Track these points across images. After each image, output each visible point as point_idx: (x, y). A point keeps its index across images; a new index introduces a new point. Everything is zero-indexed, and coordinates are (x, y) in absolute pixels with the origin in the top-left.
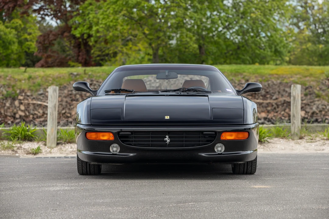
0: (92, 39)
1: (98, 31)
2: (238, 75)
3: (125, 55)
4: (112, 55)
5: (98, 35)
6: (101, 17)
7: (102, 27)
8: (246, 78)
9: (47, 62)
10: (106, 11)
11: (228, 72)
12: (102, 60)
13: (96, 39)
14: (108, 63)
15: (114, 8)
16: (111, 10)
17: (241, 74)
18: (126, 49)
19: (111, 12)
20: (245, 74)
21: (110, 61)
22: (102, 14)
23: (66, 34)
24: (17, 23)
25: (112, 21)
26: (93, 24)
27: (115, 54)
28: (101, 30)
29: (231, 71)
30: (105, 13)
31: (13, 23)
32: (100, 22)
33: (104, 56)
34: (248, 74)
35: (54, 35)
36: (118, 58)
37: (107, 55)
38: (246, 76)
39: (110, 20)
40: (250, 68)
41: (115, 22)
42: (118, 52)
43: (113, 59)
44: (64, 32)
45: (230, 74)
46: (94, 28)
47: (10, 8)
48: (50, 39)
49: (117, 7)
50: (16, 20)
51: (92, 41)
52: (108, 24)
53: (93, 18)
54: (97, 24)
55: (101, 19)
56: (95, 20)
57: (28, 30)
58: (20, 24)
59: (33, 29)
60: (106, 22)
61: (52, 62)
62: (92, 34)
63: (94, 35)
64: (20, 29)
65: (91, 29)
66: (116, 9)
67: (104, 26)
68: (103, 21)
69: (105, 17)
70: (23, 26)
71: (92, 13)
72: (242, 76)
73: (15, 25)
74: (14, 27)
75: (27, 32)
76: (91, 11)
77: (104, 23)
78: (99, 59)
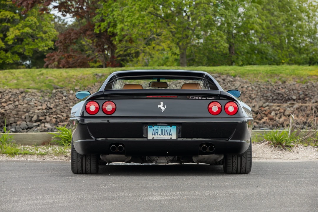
0: (117, 38)
1: (122, 29)
2: (274, 77)
3: (147, 54)
4: (134, 55)
5: (123, 33)
6: (127, 14)
7: (127, 25)
8: (283, 79)
9: (68, 63)
10: (131, 8)
11: (264, 73)
12: (123, 60)
13: (121, 38)
14: (130, 63)
15: (140, 5)
16: (137, 7)
17: (277, 75)
18: (149, 48)
19: (137, 9)
20: (281, 75)
21: (132, 61)
22: (128, 11)
23: (88, 33)
24: (32, 21)
25: (137, 19)
26: (117, 22)
27: (137, 54)
28: (126, 28)
29: (267, 72)
30: (130, 11)
31: (28, 21)
32: (125, 20)
33: (125, 55)
34: (285, 76)
35: (75, 33)
36: (140, 58)
37: (129, 55)
38: (282, 77)
39: (136, 18)
40: (287, 69)
41: (141, 20)
42: (140, 51)
43: (135, 60)
44: (87, 30)
45: (265, 75)
46: (119, 26)
47: (29, 4)
48: (72, 38)
49: (144, 4)
50: (31, 17)
51: (117, 40)
52: (133, 22)
53: (117, 16)
54: (122, 22)
55: (126, 16)
56: (120, 17)
57: (44, 28)
58: (35, 22)
59: (49, 28)
60: (131, 20)
61: (74, 62)
62: (117, 33)
63: (119, 33)
64: (35, 27)
65: (115, 28)
66: (143, 6)
67: (129, 24)
68: (129, 18)
69: (131, 15)
70: (38, 24)
71: (116, 10)
72: (279, 78)
73: (30, 23)
74: (28, 25)
75: (42, 31)
76: (116, 8)
77: (129, 20)
78: (120, 59)
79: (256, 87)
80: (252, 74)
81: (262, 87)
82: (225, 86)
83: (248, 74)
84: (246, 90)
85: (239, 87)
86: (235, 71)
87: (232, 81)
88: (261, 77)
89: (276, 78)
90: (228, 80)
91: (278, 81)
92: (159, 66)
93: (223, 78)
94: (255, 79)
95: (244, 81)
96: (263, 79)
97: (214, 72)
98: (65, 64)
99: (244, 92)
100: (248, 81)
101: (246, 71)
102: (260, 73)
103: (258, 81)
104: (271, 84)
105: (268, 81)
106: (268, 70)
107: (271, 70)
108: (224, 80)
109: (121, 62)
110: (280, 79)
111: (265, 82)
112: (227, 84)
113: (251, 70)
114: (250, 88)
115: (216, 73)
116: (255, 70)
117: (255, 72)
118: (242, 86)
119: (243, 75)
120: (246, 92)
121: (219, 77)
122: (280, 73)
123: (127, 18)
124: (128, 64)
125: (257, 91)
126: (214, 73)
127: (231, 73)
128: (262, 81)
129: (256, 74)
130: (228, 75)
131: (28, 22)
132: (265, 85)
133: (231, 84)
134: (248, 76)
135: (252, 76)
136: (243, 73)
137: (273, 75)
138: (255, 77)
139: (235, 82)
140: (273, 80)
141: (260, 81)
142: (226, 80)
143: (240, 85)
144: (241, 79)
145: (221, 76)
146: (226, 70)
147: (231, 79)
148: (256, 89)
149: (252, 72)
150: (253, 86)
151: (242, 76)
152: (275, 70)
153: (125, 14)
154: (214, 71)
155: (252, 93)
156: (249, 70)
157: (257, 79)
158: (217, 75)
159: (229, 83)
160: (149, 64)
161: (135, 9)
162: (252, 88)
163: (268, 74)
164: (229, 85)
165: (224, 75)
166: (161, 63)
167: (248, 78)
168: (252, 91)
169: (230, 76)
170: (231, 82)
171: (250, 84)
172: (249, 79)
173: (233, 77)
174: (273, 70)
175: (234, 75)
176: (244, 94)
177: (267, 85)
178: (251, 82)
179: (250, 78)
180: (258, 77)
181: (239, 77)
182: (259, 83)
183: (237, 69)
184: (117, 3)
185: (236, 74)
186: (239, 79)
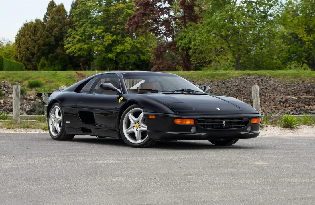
0: (191, 51)
1: (195, 45)
2: (297, 78)
3: (217, 62)
4: (208, 62)
5: (195, 47)
6: (198, 34)
7: (198, 42)
8: (303, 79)
10: (201, 31)
11: (290, 75)
12: (201, 66)
13: (194, 51)
14: (205, 68)
15: (207, 29)
16: (205, 30)
17: (299, 77)
18: (218, 58)
19: (205, 31)
20: (302, 77)
21: (206, 66)
22: (199, 32)
23: (172, 47)
24: (142, 39)
25: (205, 38)
26: (192, 40)
27: (210, 62)
28: (197, 44)
29: (292, 75)
30: (200, 32)
31: (139, 39)
32: (197, 38)
33: (202, 63)
34: (304, 77)
35: (164, 48)
36: (212, 64)
37: (205, 62)
38: (302, 78)
39: (204, 37)
40: (306, 73)
41: (208, 39)
42: (212, 60)
43: (209, 66)
44: (172, 46)
45: (291, 77)
46: (193, 43)
47: (133, 28)
48: (161, 51)
49: (210, 28)
50: (141, 37)
51: (191, 52)
52: (202, 40)
53: (192, 36)
54: (195, 40)
55: (198, 36)
56: (193, 37)
57: (150, 44)
58: (144, 40)
59: (153, 44)
60: (201, 38)
61: (163, 67)
62: (191, 47)
63: (192, 48)
64: (144, 44)
65: (191, 44)
66: (209, 29)
67: (199, 41)
68: (199, 37)
69: (201, 35)
70: (145, 42)
71: (191, 32)
72: (300, 78)
73: (140, 41)
74: (139, 42)
75: (149, 46)
76: (191, 30)
77: (199, 39)
78: (199, 65)
79: (284, 85)
80: (282, 76)
81: (288, 85)
82: (263, 84)
83: (279, 76)
84: (277, 87)
85: (272, 85)
86: (270, 73)
88: (288, 78)
89: (298, 78)
90: (265, 80)
91: (299, 81)
92: (224, 70)
94: (283, 79)
95: (276, 80)
96: (289, 79)
98: (157, 69)
99: (276, 88)
100: (278, 80)
101: (277, 74)
102: (287, 75)
103: (285, 81)
104: (294, 83)
105: (292, 81)
106: (293, 73)
107: (295, 73)
108: (262, 80)
109: (200, 67)
110: (301, 80)
111: (290, 82)
112: (264, 83)
113: (281, 73)
114: (280, 86)
115: (257, 75)
116: (284, 73)
117: (284, 75)
118: (274, 84)
119: (276, 76)
120: (277, 88)
121: (259, 77)
122: (301, 75)
123: (198, 37)
124: (204, 68)
125: (285, 87)
126: (255, 75)
127: (267, 75)
128: (288, 80)
129: (284, 76)
130: (265, 76)
131: (139, 41)
132: (290, 83)
133: (266, 83)
134: (278, 77)
135: (282, 77)
136: (276, 75)
137: (296, 77)
138: (284, 78)
139: (269, 82)
140: (296, 80)
141: (287, 80)
142: (263, 80)
143: (273, 83)
144: (274, 79)
145: (260, 77)
146: (264, 73)
147: (267, 79)
148: (284, 86)
149: (282, 75)
150: (282, 84)
151: (274, 77)
152: (297, 73)
153: (197, 34)
154: (256, 73)
155: (281, 89)
156: (280, 73)
157: (285, 79)
158: (257, 76)
159: (265, 82)
160: (218, 69)
161: (204, 31)
162: (281, 86)
163: (292, 76)
164: (265, 83)
165: (262, 76)
166: (225, 68)
167: (279, 78)
168: (281, 87)
169: (266, 77)
170: (267, 82)
171: (280, 82)
172: (279, 79)
173: (268, 78)
174: (296, 73)
175: (269, 76)
176: (276, 89)
177: (291, 84)
178: (281, 82)
179: (280, 79)
180: (286, 78)
181: (273, 78)
182: (286, 82)
183: (272, 72)
184: (192, 27)
185: (271, 76)
186: (272, 79)
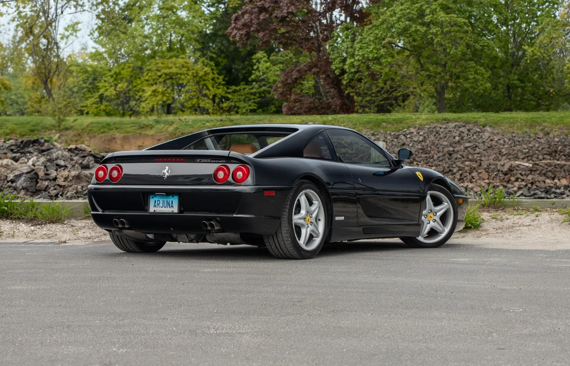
0: (346, 76)
1: (352, 65)
2: (535, 126)
5: (353, 70)
6: (359, 45)
7: (359, 60)
8: (546, 129)
10: (366, 38)
11: (522, 122)
13: (350, 77)
15: (377, 34)
16: (372, 37)
17: (540, 125)
19: (373, 39)
20: (544, 124)
22: (361, 42)
25: (371, 52)
28: (356, 64)
29: (527, 120)
30: (364, 42)
32: (356, 53)
34: (549, 125)
38: (546, 127)
39: (369, 50)
41: (376, 53)
45: (524, 124)
46: (349, 62)
49: (381, 33)
51: (346, 78)
52: (366, 55)
54: (353, 56)
55: (358, 49)
60: (363, 53)
62: (346, 69)
63: (348, 70)
65: (345, 63)
67: (361, 58)
68: (360, 51)
69: (364, 47)
71: (346, 41)
72: (541, 128)
77: (360, 54)
79: (509, 140)
80: (507, 123)
81: (518, 139)
82: (470, 138)
83: (502, 123)
84: (496, 144)
85: (487, 139)
86: (486, 118)
87: (479, 132)
88: (518, 127)
89: (537, 128)
90: (475, 131)
91: (539, 132)
93: (468, 128)
94: (510, 129)
95: (496, 132)
96: (520, 130)
97: (459, 120)
99: (493, 147)
100: (500, 131)
101: (499, 119)
102: (517, 121)
103: (513, 132)
104: (529, 135)
105: (526, 132)
106: (529, 118)
107: (533, 118)
108: (468, 130)
110: (542, 130)
111: (522, 134)
112: (473, 136)
113: (508, 118)
114: (502, 141)
115: (461, 121)
116: (512, 118)
117: (511, 120)
118: (491, 138)
119: (496, 124)
120: (496, 146)
122: (544, 121)
125: (510, 144)
126: (458, 122)
127: (481, 121)
128: (519, 131)
129: (512, 123)
130: (476, 124)
132: (521, 137)
133: (477, 136)
134: (501, 126)
135: (507, 126)
136: (496, 121)
137: (533, 125)
138: (511, 127)
139: (482, 134)
140: (533, 131)
141: (516, 131)
142: (471, 131)
143: (489, 137)
144: (492, 129)
145: (467, 126)
146: (475, 118)
147: (479, 130)
148: (509, 142)
149: (507, 121)
150: (506, 139)
151: (493, 125)
152: (538, 118)
153: (357, 46)
154: (459, 118)
155: (503, 148)
156: (504, 118)
157: (513, 129)
158: (462, 123)
159: (475, 135)
161: (370, 39)
162: (504, 141)
163: (527, 122)
164: (475, 137)
165: (471, 123)
167: (502, 128)
168: (504, 145)
169: (477, 126)
170: (478, 134)
172: (502, 130)
173: (481, 127)
174: (535, 118)
175: (483, 124)
176: (493, 149)
177: (524, 137)
178: (504, 134)
179: (504, 128)
180: (514, 126)
181: (490, 126)
182: (514, 135)
183: (490, 116)
185: (486, 123)
186: (489, 129)
